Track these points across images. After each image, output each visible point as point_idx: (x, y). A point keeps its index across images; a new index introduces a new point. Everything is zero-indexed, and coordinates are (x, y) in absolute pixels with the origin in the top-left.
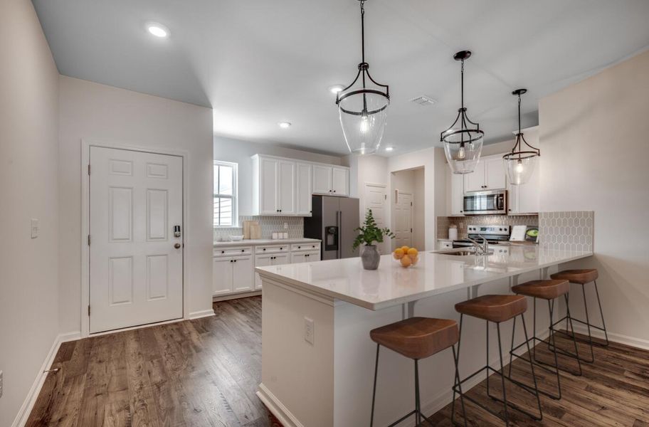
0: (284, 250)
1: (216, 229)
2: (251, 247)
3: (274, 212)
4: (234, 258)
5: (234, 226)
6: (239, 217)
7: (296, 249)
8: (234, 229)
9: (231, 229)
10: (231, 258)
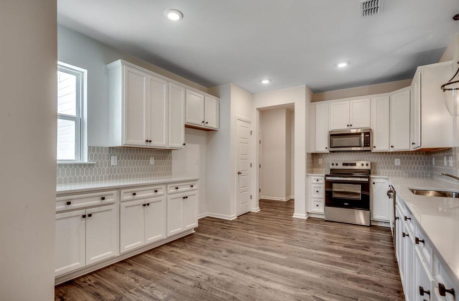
0: (159, 193)
1: (60, 165)
2: (115, 192)
3: (141, 143)
4: (89, 211)
5: (79, 162)
6: (89, 147)
7: (173, 190)
8: (80, 165)
9: (76, 165)
10: (83, 212)
